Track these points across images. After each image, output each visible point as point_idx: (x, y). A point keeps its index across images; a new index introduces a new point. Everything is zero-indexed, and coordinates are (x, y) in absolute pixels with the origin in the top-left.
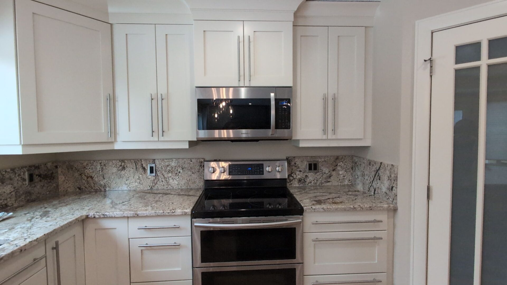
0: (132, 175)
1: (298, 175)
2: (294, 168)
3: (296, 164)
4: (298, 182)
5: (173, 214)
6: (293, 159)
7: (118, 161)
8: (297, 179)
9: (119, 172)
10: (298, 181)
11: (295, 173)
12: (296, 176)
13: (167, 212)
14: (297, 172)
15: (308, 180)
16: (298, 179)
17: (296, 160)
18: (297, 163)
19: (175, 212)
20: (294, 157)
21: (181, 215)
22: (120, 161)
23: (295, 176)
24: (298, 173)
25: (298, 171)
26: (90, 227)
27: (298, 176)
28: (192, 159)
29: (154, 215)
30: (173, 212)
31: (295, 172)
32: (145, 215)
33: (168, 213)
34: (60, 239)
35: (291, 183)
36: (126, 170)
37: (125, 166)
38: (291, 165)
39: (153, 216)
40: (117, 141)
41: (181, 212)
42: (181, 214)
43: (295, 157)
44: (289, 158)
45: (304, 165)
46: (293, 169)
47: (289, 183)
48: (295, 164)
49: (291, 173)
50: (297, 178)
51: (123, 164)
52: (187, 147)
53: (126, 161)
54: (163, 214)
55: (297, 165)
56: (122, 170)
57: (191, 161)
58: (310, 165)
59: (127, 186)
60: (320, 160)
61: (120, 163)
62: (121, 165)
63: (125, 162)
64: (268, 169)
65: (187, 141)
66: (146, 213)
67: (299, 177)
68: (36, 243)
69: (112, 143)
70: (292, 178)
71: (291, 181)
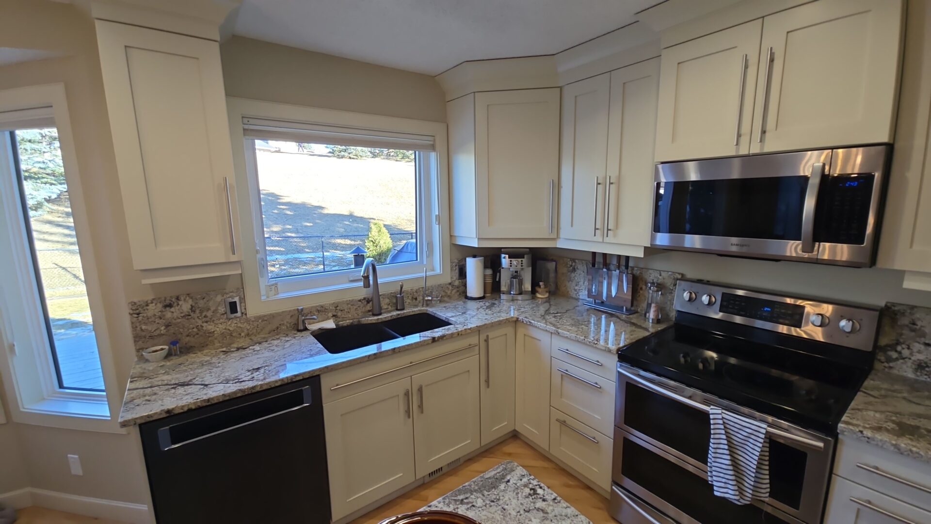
0: (582, 280)
1: (919, 352)
2: (906, 332)
3: (914, 324)
4: (916, 370)
5: (595, 346)
6: (909, 311)
7: (569, 260)
8: (911, 361)
9: (569, 273)
10: (914, 367)
11: (909, 346)
12: (911, 354)
13: (588, 341)
14: (917, 345)
16: (914, 361)
17: (918, 315)
18: (919, 323)
19: (597, 344)
20: (913, 307)
21: (603, 350)
22: (570, 260)
23: (906, 353)
25: (919, 343)
26: (521, 331)
27: (917, 354)
28: (662, 272)
29: (574, 339)
30: (594, 343)
31: (907, 343)
32: (566, 336)
33: (590, 342)
34: (491, 335)
35: (891, 364)
36: (576, 273)
37: (576, 267)
38: (899, 323)
39: (572, 340)
40: (560, 238)
41: (604, 346)
42: (604, 348)
43: (916, 307)
44: (894, 306)
46: (901, 334)
47: (883, 362)
48: (911, 324)
49: (894, 342)
50: (913, 358)
51: (574, 264)
52: (641, 255)
53: (577, 261)
54: (583, 341)
55: (918, 327)
56: (572, 271)
57: (660, 275)
59: (576, 293)
61: (571, 262)
62: (571, 266)
63: (575, 262)
65: (642, 246)
66: (567, 334)
67: (921, 357)
68: (469, 331)
69: (554, 239)
70: (894, 355)
71: (889, 360)
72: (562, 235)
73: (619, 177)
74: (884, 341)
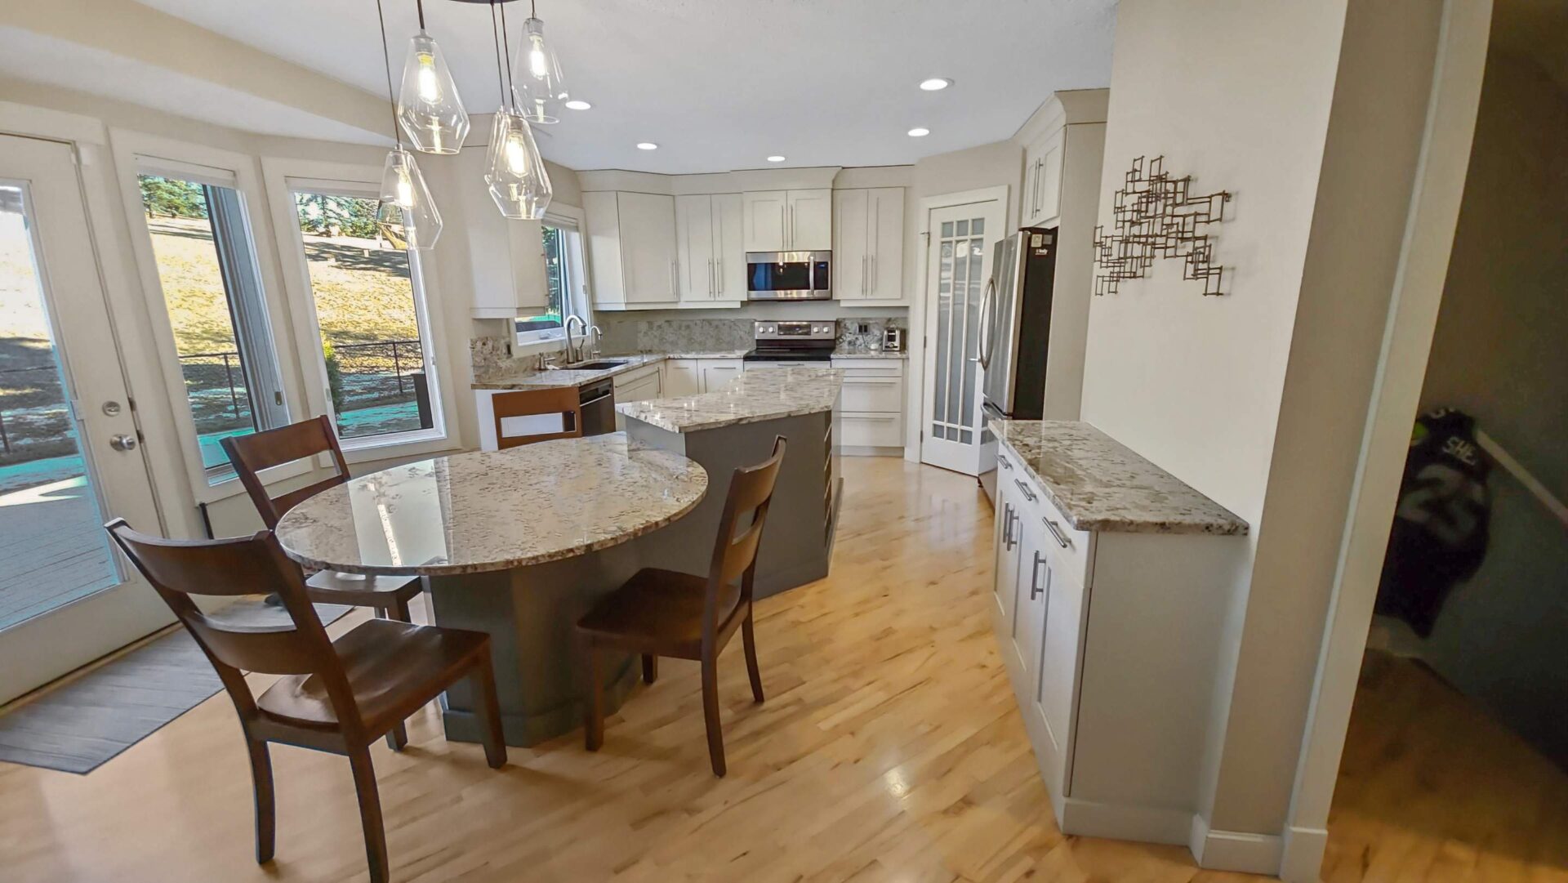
1: (848, 337)
2: (842, 329)
8: (847, 342)
10: (848, 344)
11: (844, 335)
15: (858, 343)
17: (846, 322)
18: (846, 325)
20: (844, 319)
23: (845, 338)
24: (847, 335)
25: (847, 333)
38: (839, 326)
44: (839, 319)
45: (855, 327)
46: (841, 331)
48: (843, 326)
49: (840, 335)
50: (847, 340)
52: (739, 306)
55: (846, 327)
58: (860, 327)
60: (871, 322)
64: (815, 330)
65: (739, 301)
67: (849, 339)
69: (676, 302)
70: (841, 340)
71: (841, 343)
72: (683, 299)
73: (722, 259)
74: (838, 335)
